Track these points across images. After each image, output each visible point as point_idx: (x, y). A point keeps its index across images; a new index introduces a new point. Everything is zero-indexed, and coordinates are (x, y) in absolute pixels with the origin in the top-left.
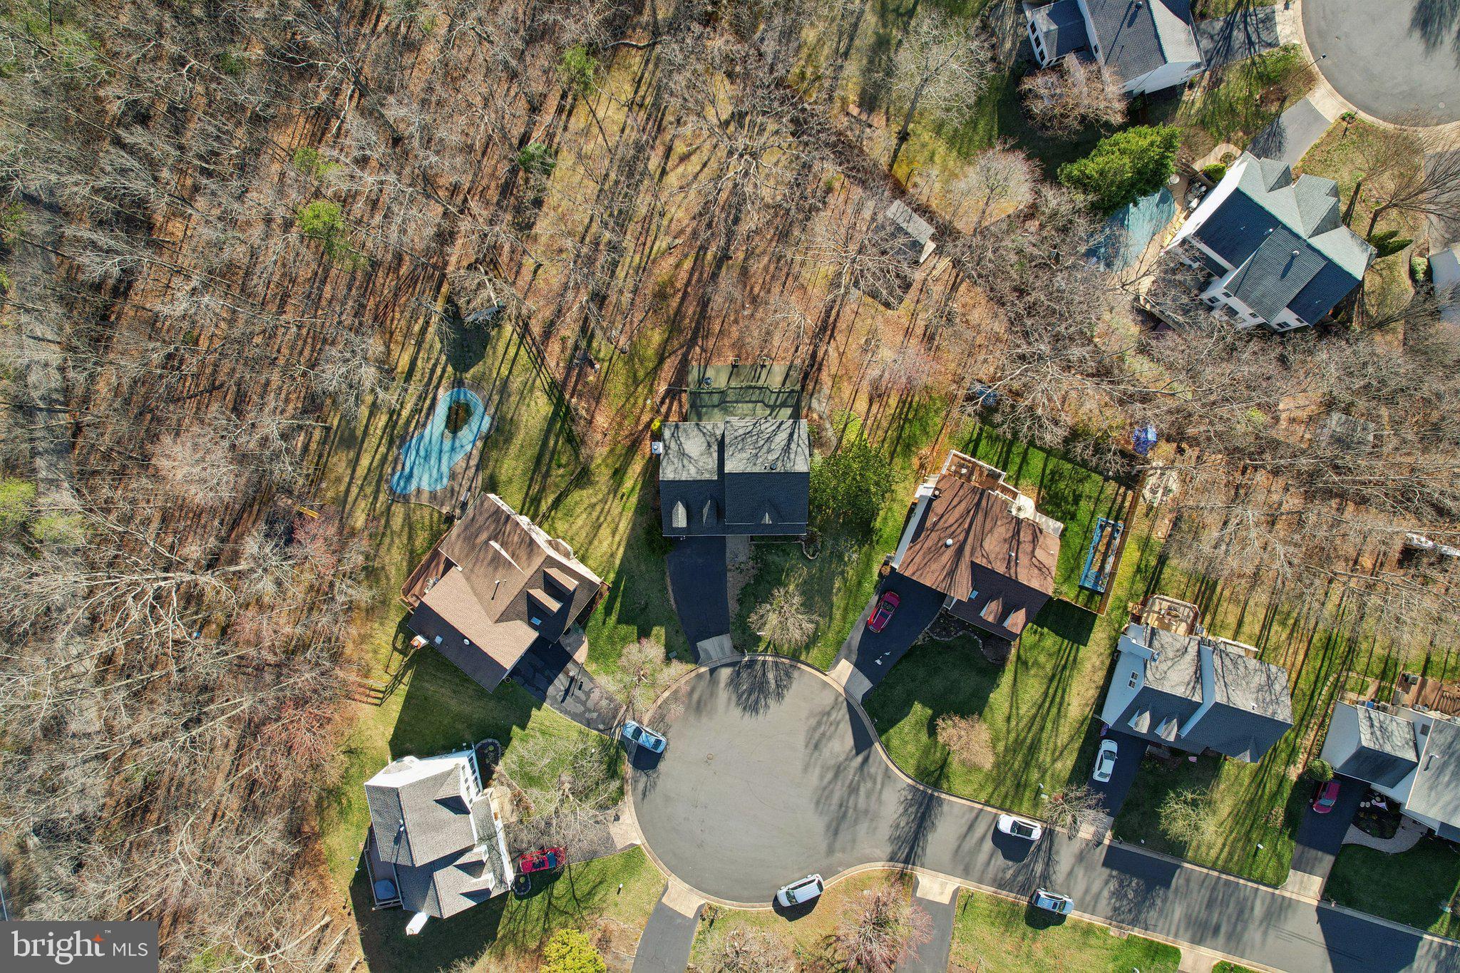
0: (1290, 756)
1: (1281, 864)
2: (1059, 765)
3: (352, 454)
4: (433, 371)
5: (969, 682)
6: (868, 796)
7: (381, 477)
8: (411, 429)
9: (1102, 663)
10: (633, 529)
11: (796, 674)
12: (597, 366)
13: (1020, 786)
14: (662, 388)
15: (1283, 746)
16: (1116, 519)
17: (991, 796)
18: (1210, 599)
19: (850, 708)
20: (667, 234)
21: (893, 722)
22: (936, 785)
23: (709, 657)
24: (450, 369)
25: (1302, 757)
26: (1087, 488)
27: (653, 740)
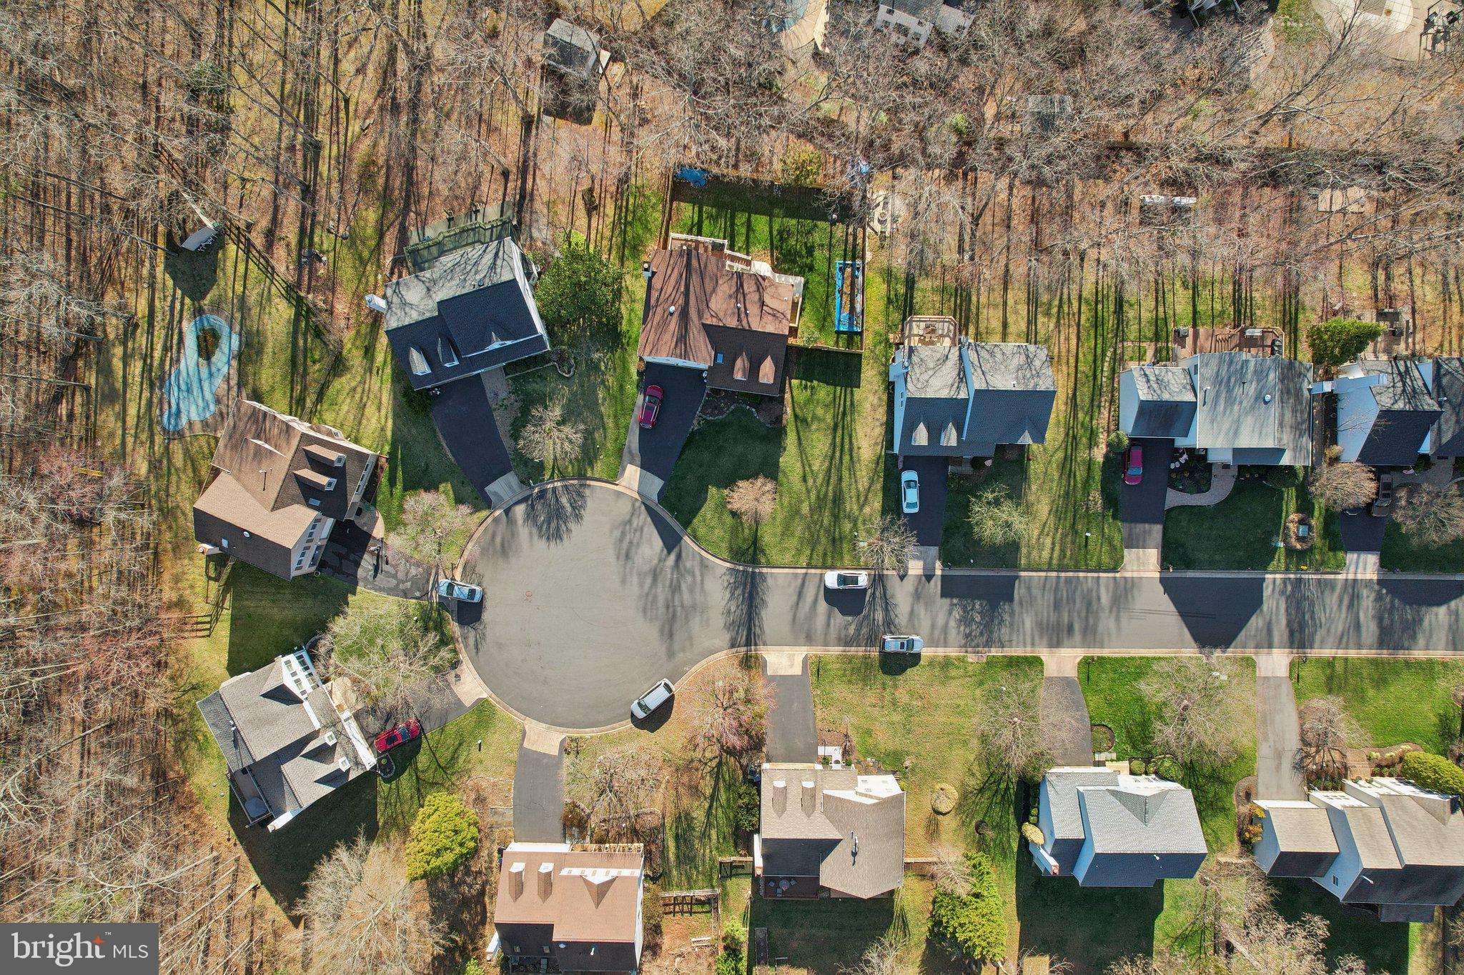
0: (1090, 439)
1: (1113, 548)
2: (867, 510)
3: (117, 408)
4: (172, 308)
5: (756, 452)
6: (691, 590)
7: (151, 420)
8: (167, 368)
9: (880, 399)
10: (395, 398)
11: (587, 492)
12: (324, 258)
13: (835, 542)
14: (388, 261)
15: (1081, 432)
16: (854, 259)
17: (811, 558)
18: (968, 309)
19: (650, 510)
20: (356, 117)
21: (694, 512)
22: (755, 562)
23: (500, 498)
24: (187, 301)
25: (1102, 438)
26: (817, 237)
27: (466, 591)
